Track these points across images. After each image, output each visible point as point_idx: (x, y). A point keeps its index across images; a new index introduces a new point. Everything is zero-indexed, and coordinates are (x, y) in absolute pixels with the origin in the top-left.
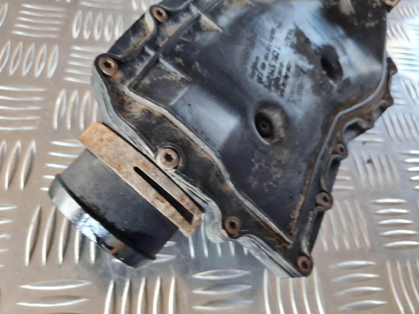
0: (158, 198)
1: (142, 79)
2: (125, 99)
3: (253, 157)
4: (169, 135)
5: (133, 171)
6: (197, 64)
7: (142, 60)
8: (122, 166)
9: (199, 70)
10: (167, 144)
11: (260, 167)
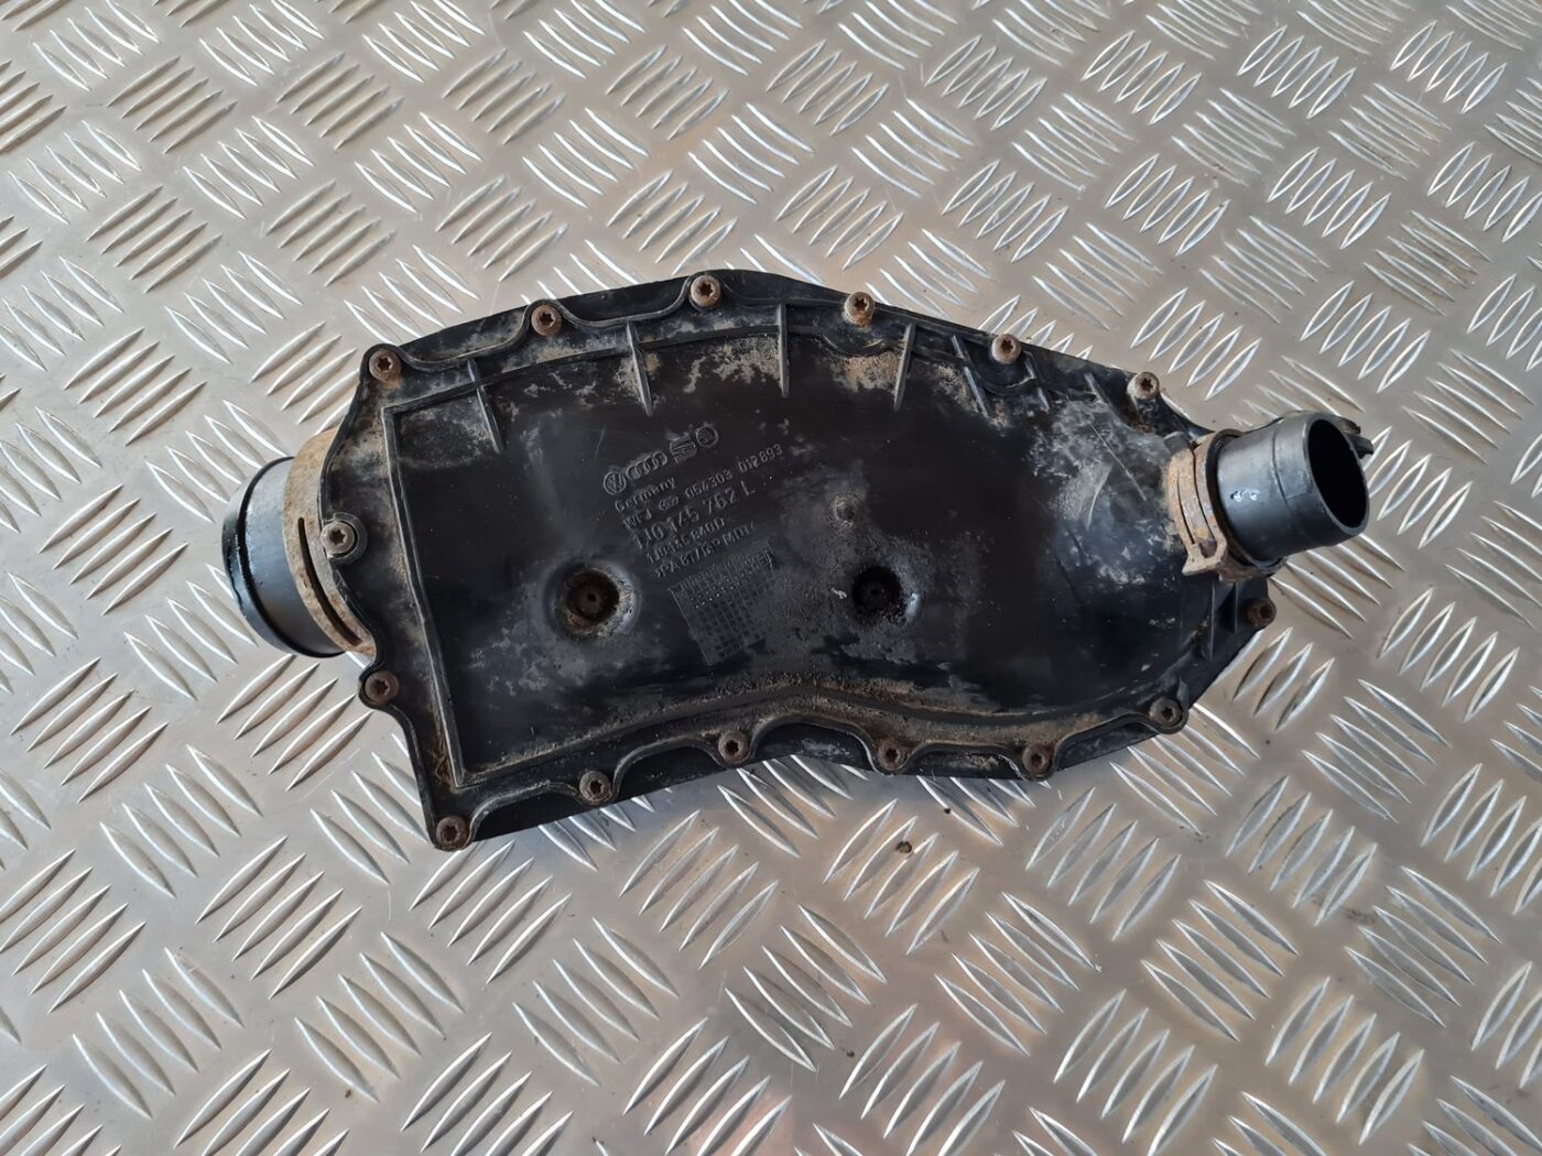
0: (302, 576)
1: (425, 408)
2: (375, 423)
3: (511, 628)
4: (372, 509)
5: (296, 522)
6: (535, 432)
7: (451, 379)
8: (292, 507)
9: (530, 444)
10: (350, 518)
11: (511, 649)
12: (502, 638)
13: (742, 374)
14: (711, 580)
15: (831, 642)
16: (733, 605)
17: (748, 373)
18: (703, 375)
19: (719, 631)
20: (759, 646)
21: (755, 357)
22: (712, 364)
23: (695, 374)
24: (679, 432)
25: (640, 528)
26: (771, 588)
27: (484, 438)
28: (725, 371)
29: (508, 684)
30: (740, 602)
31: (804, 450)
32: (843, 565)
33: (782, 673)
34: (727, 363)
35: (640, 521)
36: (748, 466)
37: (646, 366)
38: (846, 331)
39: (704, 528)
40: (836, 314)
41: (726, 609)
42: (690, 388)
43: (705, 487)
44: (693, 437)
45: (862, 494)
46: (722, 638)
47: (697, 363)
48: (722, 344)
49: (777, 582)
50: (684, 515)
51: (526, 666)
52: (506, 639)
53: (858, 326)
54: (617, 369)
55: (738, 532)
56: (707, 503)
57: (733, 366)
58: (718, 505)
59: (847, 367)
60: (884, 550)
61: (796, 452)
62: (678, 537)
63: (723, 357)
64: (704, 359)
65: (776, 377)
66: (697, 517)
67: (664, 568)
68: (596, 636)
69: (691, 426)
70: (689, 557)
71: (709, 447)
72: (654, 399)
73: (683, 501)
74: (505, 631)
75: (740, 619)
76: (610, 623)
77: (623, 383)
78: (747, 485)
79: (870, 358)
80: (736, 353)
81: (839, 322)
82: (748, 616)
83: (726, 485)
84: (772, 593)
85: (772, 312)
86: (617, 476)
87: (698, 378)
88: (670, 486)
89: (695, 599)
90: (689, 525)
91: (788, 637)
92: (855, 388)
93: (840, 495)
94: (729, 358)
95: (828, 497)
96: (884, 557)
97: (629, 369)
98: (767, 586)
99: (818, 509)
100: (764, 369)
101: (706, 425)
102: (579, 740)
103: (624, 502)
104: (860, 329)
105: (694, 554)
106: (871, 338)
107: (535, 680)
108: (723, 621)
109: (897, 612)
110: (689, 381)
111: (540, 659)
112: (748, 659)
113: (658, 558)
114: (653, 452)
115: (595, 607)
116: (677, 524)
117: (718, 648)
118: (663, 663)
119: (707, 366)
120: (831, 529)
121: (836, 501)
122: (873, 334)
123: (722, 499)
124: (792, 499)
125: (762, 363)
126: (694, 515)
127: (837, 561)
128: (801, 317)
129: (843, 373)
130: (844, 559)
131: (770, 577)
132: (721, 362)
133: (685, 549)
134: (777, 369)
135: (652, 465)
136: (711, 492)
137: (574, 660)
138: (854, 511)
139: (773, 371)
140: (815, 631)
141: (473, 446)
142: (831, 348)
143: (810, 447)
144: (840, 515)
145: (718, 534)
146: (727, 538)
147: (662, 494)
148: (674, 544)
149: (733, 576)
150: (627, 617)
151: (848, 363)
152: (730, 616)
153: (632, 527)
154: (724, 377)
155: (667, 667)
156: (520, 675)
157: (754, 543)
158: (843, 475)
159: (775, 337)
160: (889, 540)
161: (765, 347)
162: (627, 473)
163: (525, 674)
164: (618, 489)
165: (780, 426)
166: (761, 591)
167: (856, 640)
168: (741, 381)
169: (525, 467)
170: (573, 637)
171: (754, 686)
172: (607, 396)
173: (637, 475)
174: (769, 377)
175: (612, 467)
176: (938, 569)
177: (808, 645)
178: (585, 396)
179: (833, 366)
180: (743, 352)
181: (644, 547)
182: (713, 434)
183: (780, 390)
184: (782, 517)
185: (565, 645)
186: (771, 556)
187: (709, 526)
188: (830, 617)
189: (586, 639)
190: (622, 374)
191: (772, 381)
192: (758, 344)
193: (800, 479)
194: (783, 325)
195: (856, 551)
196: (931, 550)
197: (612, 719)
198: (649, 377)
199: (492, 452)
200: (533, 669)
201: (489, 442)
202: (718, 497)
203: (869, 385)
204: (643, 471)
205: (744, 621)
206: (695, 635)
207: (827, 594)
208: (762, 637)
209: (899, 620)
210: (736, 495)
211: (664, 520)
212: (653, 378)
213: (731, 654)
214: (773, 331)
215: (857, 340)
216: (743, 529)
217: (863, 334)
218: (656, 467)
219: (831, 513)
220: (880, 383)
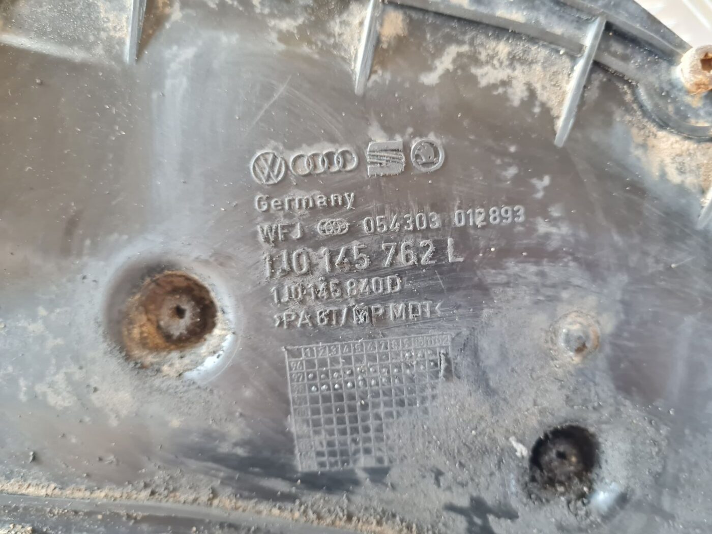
12: (34, 318)
13: (510, 91)
14: (348, 360)
15: (478, 507)
16: (364, 407)
17: (518, 93)
18: (455, 70)
19: (331, 433)
20: (378, 474)
21: (536, 75)
22: (474, 59)
23: (445, 62)
24: (390, 131)
25: (276, 246)
26: (427, 404)
27: (118, 35)
28: (487, 75)
29: (22, 383)
30: (376, 405)
31: (554, 230)
32: (540, 412)
33: (394, 516)
34: (493, 66)
35: (280, 237)
36: (467, 217)
37: (382, 25)
38: (668, 94)
39: (369, 283)
40: (664, 64)
41: (352, 409)
42: (430, 79)
43: (394, 226)
44: (406, 148)
45: (608, 324)
46: (330, 444)
47: (453, 50)
48: (498, 38)
49: (440, 400)
50: (348, 253)
51: (52, 369)
52: (40, 321)
53: (688, 92)
54: (341, 13)
55: (414, 309)
56: (388, 249)
57: (502, 74)
58: (401, 258)
59: (652, 141)
60: (605, 414)
61: (543, 227)
62: (327, 280)
63: (492, 57)
64: (465, 48)
65: (554, 113)
66: (365, 264)
67: (289, 316)
68: (158, 371)
69: (410, 130)
70: (329, 315)
71: (424, 170)
72: (372, 72)
73: (353, 232)
74: (42, 311)
75: (366, 429)
76: (187, 360)
77: (340, 35)
78: (456, 246)
79: (687, 143)
80: (513, 59)
81: (664, 77)
82: (379, 429)
83: (426, 233)
84: (425, 411)
85: (582, 24)
86: (275, 158)
87: (448, 70)
88: (344, 202)
89: (314, 377)
90: (350, 268)
91: (424, 477)
92: (656, 173)
93: (580, 313)
94: (501, 63)
95: (561, 309)
96: (600, 422)
97: (356, 22)
98: (424, 399)
99: (540, 319)
100: (542, 95)
101: (432, 137)
102: (88, 494)
103: (269, 199)
104: (688, 99)
105: (339, 314)
106: (697, 116)
107: (57, 393)
108: (341, 421)
109: (582, 496)
110: (430, 69)
111: (74, 368)
112: (356, 483)
113: (285, 299)
114: (341, 145)
115: (180, 327)
116: (331, 262)
117: (320, 454)
118: (236, 444)
119: (465, 60)
120: (547, 356)
121: (569, 320)
122: (702, 113)
123: (411, 252)
124: (510, 291)
125: (544, 87)
126: (362, 258)
127: (535, 404)
128: (617, 47)
129: (644, 146)
130: (546, 404)
131: (433, 388)
132: (487, 62)
133: (329, 301)
134: (561, 103)
135: (331, 163)
136: (400, 235)
137: (117, 390)
138: (588, 345)
139: (553, 103)
140: (463, 485)
141: (97, 38)
142: (641, 106)
143: (565, 229)
144: (567, 341)
145: (385, 299)
146: (396, 309)
147: (328, 209)
148: (315, 287)
149: (382, 367)
150: (211, 363)
151: (655, 136)
152: (354, 419)
153: (267, 240)
154: (483, 82)
155: (240, 451)
156: (40, 377)
157: (431, 332)
158: (594, 287)
159: (573, 59)
160: (618, 403)
161: (554, 69)
162: (291, 160)
163: (48, 379)
164: (269, 177)
165: (535, 181)
166: (412, 403)
167: (511, 515)
168: (504, 98)
169: (155, 96)
170: (128, 357)
171: (350, 518)
172: (310, 43)
173: (304, 168)
174: (546, 110)
175: (273, 143)
176: (664, 468)
177: (445, 497)
178: (280, 32)
179: (634, 131)
180: (523, 61)
181: (272, 275)
182: (436, 154)
183: (554, 133)
184: (486, 312)
185: (114, 364)
186: (448, 361)
187: (377, 282)
188: (492, 474)
189: (143, 367)
190: (343, 23)
191: (548, 117)
192: (547, 59)
193: (532, 268)
194: (592, 46)
195: (568, 399)
196: (667, 437)
197: (142, 484)
198: (378, 41)
199: (118, 58)
200: (60, 378)
201: (121, 42)
202: (407, 247)
203: (675, 177)
204: (315, 167)
205: (372, 434)
206: (294, 425)
207: (501, 441)
208: (386, 464)
209: (582, 513)
210: (435, 253)
211: (316, 247)
212: (385, 46)
213: (335, 469)
214: (574, 51)
215: (678, 111)
216: (423, 306)
217: (688, 106)
218: (335, 168)
219: (555, 332)
220: (690, 180)
